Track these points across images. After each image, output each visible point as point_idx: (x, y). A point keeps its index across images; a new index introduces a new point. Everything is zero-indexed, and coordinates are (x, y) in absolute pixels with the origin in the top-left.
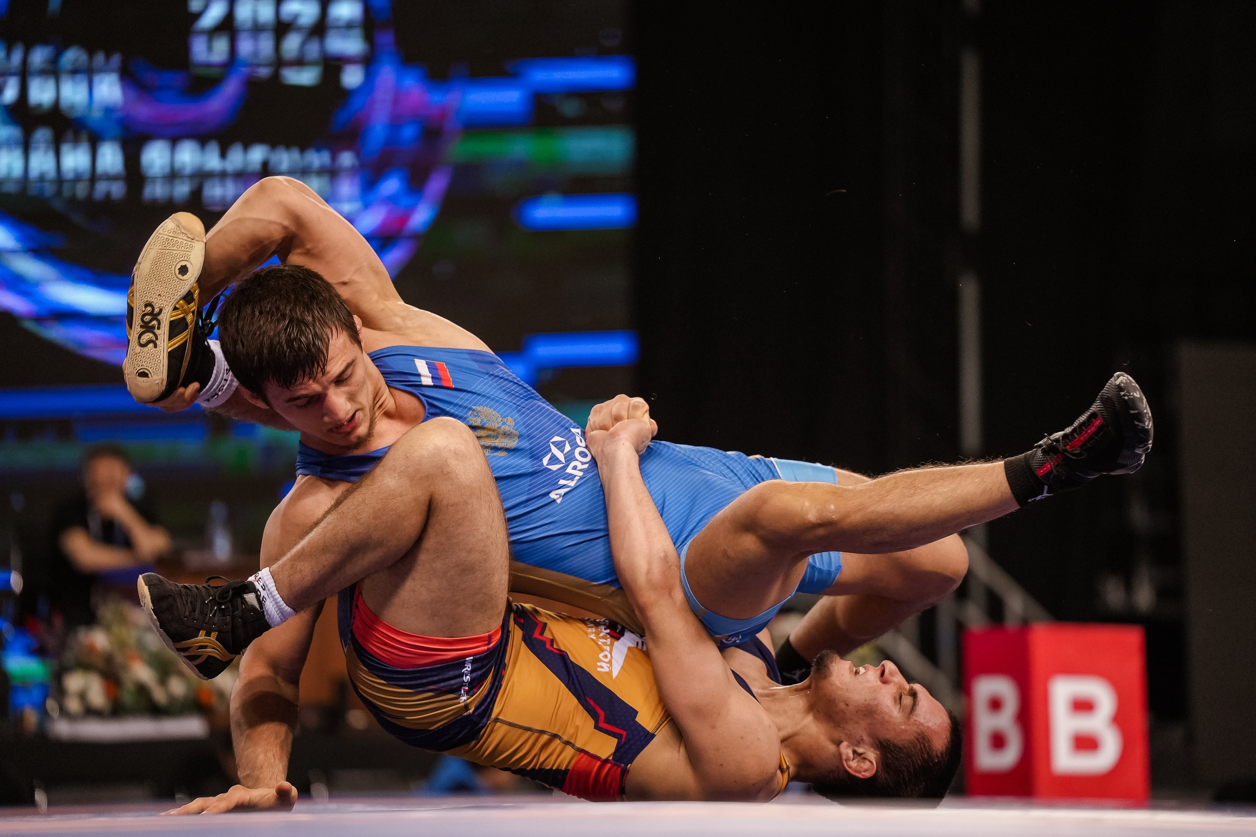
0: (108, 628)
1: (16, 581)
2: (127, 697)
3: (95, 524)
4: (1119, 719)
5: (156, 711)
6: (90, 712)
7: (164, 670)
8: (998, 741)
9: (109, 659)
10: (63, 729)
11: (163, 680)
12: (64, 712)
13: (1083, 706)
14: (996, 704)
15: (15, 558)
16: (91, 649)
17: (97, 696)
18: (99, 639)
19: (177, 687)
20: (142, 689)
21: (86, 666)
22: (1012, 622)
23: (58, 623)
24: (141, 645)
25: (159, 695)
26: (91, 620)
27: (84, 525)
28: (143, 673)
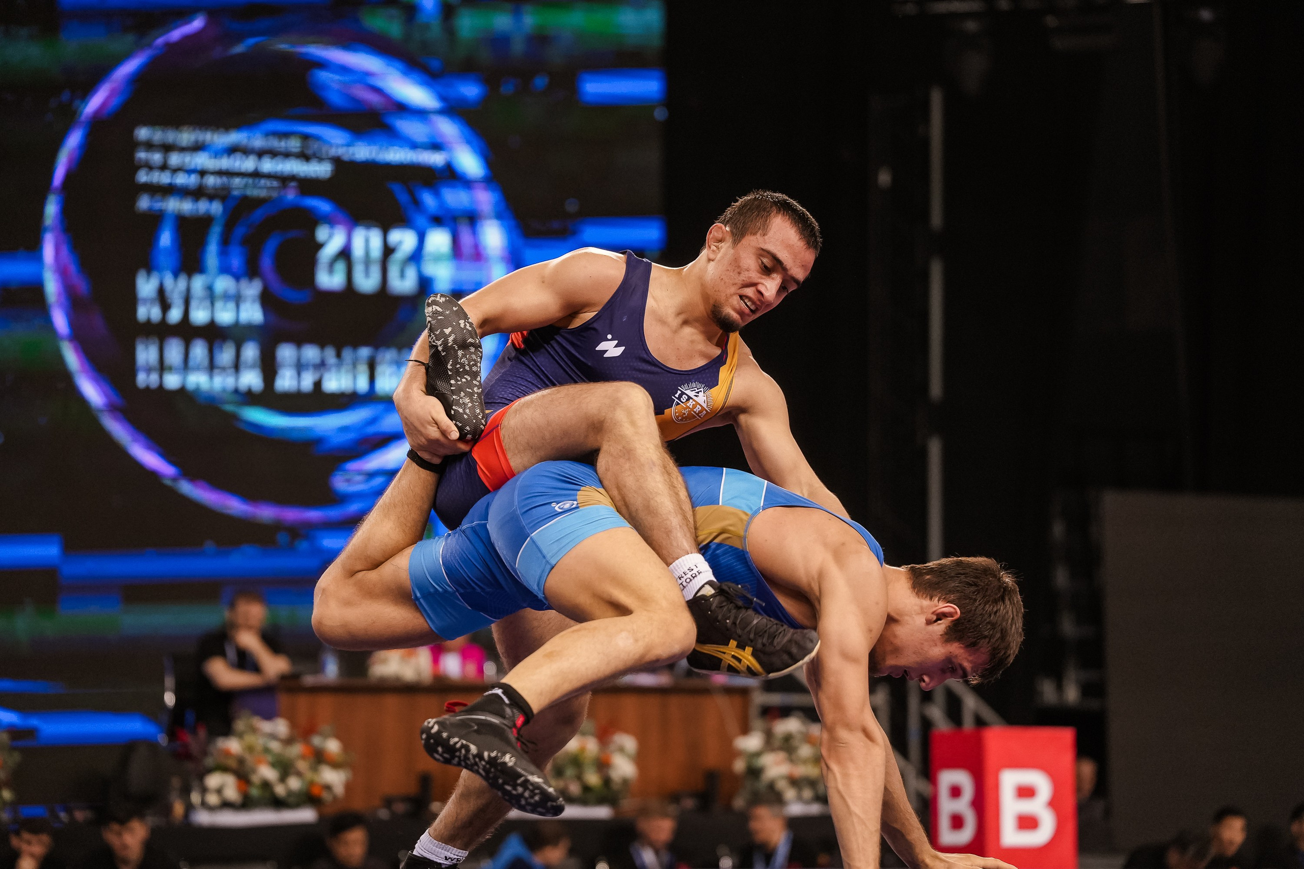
0: (240, 736)
1: (169, 699)
2: (254, 792)
3: (231, 653)
4: (1053, 804)
5: (278, 803)
6: (226, 805)
7: (285, 768)
8: (957, 822)
9: (241, 761)
10: (203, 818)
11: (283, 779)
12: (204, 805)
13: (1026, 792)
14: (956, 792)
15: (169, 681)
16: (227, 754)
17: (232, 793)
18: (233, 745)
19: (294, 783)
20: (266, 785)
21: (223, 769)
22: (968, 723)
23: (202, 733)
24: (267, 750)
25: (280, 790)
26: (227, 731)
27: (222, 654)
28: (267, 773)
